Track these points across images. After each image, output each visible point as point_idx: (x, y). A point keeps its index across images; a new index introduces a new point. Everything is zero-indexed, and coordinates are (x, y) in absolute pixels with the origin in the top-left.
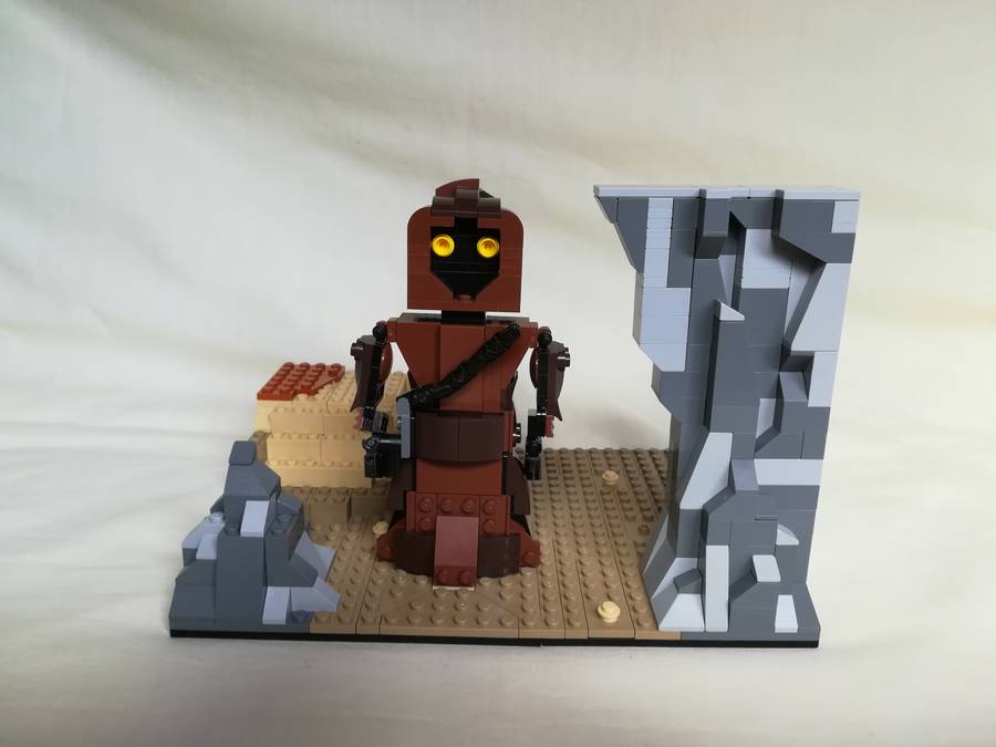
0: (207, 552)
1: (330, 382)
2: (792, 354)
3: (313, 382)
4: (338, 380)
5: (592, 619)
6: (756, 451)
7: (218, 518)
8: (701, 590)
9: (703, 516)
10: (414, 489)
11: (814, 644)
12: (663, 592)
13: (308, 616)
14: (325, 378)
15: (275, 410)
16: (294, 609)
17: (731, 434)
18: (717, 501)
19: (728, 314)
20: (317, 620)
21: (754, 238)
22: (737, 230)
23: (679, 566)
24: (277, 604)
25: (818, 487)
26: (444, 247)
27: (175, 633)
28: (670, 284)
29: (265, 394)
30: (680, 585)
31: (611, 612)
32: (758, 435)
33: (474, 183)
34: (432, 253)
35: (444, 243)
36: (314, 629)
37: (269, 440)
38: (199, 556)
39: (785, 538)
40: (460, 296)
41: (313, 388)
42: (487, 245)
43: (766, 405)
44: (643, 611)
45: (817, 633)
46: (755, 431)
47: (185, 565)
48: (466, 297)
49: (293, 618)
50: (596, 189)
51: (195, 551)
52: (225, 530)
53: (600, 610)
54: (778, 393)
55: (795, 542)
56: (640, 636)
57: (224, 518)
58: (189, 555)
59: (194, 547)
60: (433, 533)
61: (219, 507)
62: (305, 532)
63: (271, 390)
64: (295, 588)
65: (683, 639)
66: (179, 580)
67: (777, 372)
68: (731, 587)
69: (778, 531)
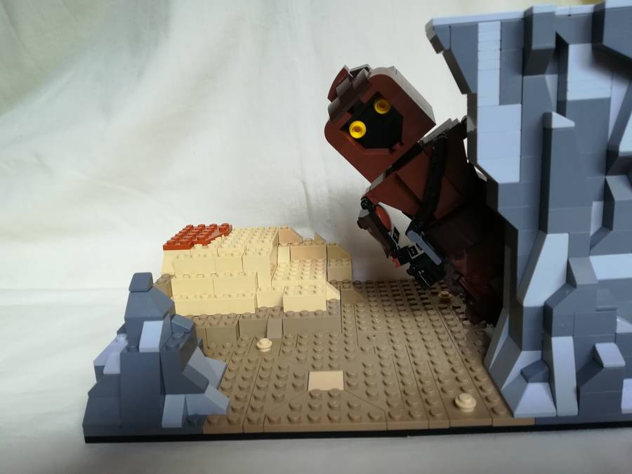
0: (113, 368)
1: (220, 236)
2: (620, 155)
3: (207, 236)
4: (226, 234)
5: (451, 410)
6: (592, 247)
7: (123, 338)
8: (549, 379)
9: (546, 313)
12: (511, 384)
13: (201, 419)
14: (217, 232)
15: (177, 257)
16: (190, 413)
17: (566, 235)
18: (558, 296)
20: (209, 422)
21: (577, 53)
22: (561, 48)
23: (526, 358)
24: (174, 408)
27: (89, 440)
28: (504, 100)
29: (169, 246)
30: (526, 376)
31: (468, 403)
32: (592, 232)
36: (207, 430)
37: (173, 280)
38: (106, 371)
39: (624, 326)
41: (206, 240)
43: (596, 207)
44: (496, 401)
46: (589, 230)
47: (97, 379)
49: (189, 422)
51: (103, 367)
52: (128, 348)
53: (457, 401)
54: (607, 196)
56: (497, 423)
57: (127, 339)
58: (99, 370)
59: (103, 364)
61: (122, 331)
62: (198, 347)
63: (174, 243)
64: (188, 395)
65: (537, 424)
66: (90, 393)
67: (604, 177)
68: (577, 374)
69: (618, 320)
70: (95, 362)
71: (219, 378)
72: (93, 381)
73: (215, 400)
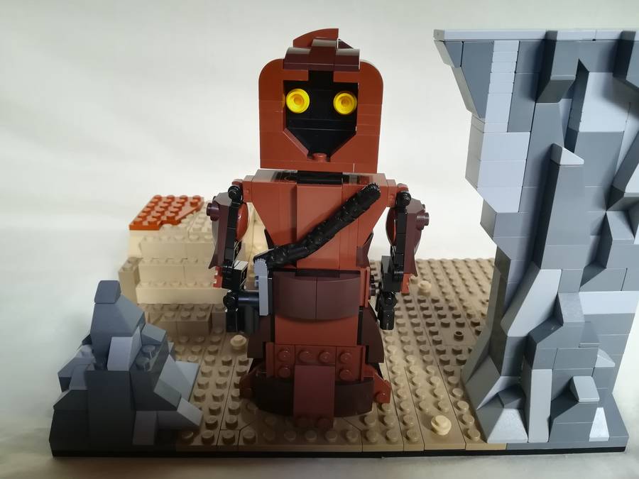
0: (79, 383)
1: (192, 212)
2: (625, 196)
3: (177, 213)
4: (198, 210)
5: (426, 431)
6: (581, 285)
7: (88, 350)
9: (527, 347)
10: (273, 340)
11: (622, 449)
13: (174, 434)
14: (187, 208)
15: (145, 239)
17: (559, 271)
19: (568, 159)
23: (502, 383)
25: (634, 314)
26: (298, 102)
27: (57, 454)
28: (511, 128)
29: (136, 226)
30: (502, 402)
31: (445, 425)
33: (333, 33)
34: (286, 109)
35: (298, 99)
37: (140, 265)
38: (73, 385)
39: (603, 361)
40: (315, 155)
41: (177, 218)
42: (344, 101)
44: (471, 422)
45: (626, 440)
47: (63, 391)
48: (322, 157)
50: (438, 34)
51: (69, 380)
52: (95, 365)
53: (433, 424)
54: (603, 231)
55: (612, 364)
56: (470, 447)
57: (93, 351)
58: (65, 382)
59: (69, 376)
60: (291, 380)
61: (88, 341)
62: (169, 355)
63: (141, 222)
64: (160, 413)
65: (508, 449)
66: (55, 407)
67: (604, 212)
68: (552, 402)
69: (598, 356)
70: (59, 373)
71: (191, 383)
72: (56, 393)
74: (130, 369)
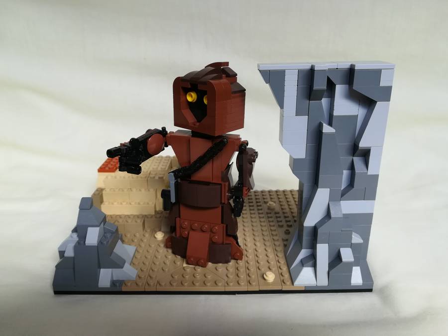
0: (70, 253)
2: (359, 148)
5: (261, 281)
6: (341, 197)
7: (75, 235)
8: (314, 266)
9: (315, 230)
11: (370, 290)
12: (295, 267)
13: (122, 282)
15: (107, 177)
16: (114, 279)
17: (329, 189)
18: (322, 222)
19: (327, 129)
20: (125, 284)
21: (340, 89)
22: (331, 86)
23: (303, 253)
24: (105, 277)
25: (373, 214)
27: (57, 292)
28: (298, 113)
29: (102, 170)
30: (303, 263)
31: (271, 277)
32: (342, 189)
36: (124, 289)
37: (104, 192)
38: (66, 255)
39: (356, 239)
43: (346, 173)
44: (287, 276)
45: (372, 284)
46: (341, 187)
47: (61, 258)
49: (114, 284)
50: (258, 66)
52: (78, 243)
53: (265, 276)
54: (352, 168)
55: (361, 241)
56: (285, 288)
57: (78, 236)
58: (62, 253)
59: (64, 250)
61: (75, 230)
62: (119, 240)
63: (105, 168)
64: (114, 269)
65: (306, 289)
66: (57, 267)
67: (352, 157)
68: (329, 264)
69: (353, 236)
70: (59, 248)
71: (132, 257)
72: (57, 260)
73: (129, 272)
74: (98, 244)
